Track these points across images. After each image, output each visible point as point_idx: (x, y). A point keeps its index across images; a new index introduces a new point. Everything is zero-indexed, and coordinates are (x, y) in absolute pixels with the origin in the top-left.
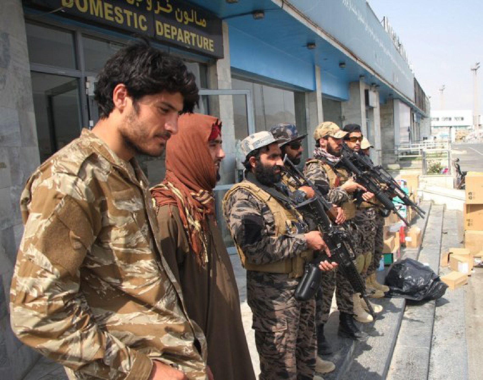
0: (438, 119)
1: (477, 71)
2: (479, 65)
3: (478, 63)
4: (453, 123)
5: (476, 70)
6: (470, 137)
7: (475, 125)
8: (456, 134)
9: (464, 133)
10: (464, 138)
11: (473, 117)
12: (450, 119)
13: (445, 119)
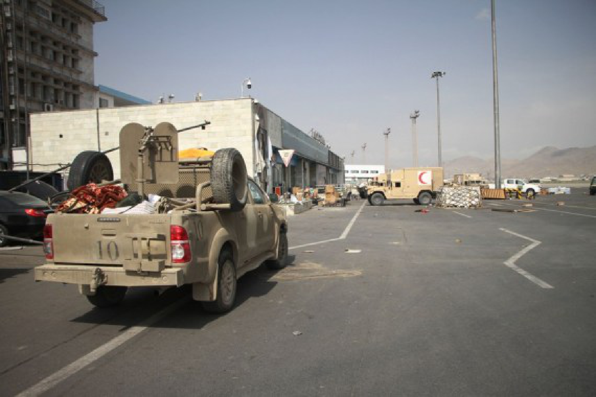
4: (370, 175)
12: (367, 172)
13: (363, 172)
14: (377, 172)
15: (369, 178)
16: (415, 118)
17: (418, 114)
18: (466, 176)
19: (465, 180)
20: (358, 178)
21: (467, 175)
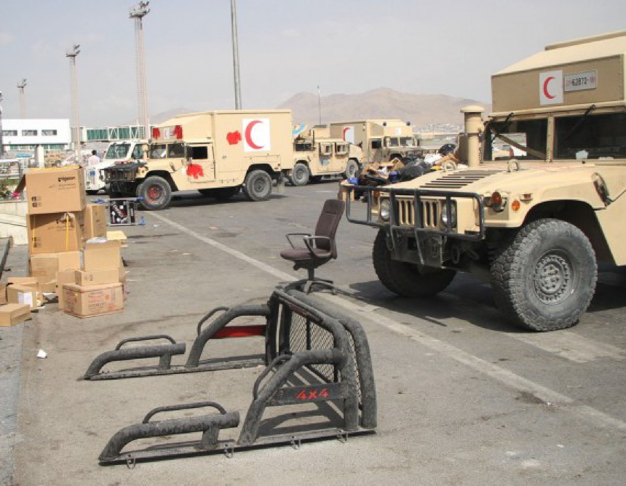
0: (15, 133)
1: (76, 57)
2: (78, 49)
3: (77, 45)
4: (40, 139)
5: (74, 56)
6: (68, 163)
7: (76, 143)
8: (46, 157)
9: (58, 156)
10: (58, 164)
11: (72, 129)
12: (35, 133)
13: (27, 132)
14: (55, 132)
15: (38, 145)
16: (140, 16)
17: (147, 9)
18: (374, 126)
19: (371, 136)
20: (11, 145)
21: (380, 122)
